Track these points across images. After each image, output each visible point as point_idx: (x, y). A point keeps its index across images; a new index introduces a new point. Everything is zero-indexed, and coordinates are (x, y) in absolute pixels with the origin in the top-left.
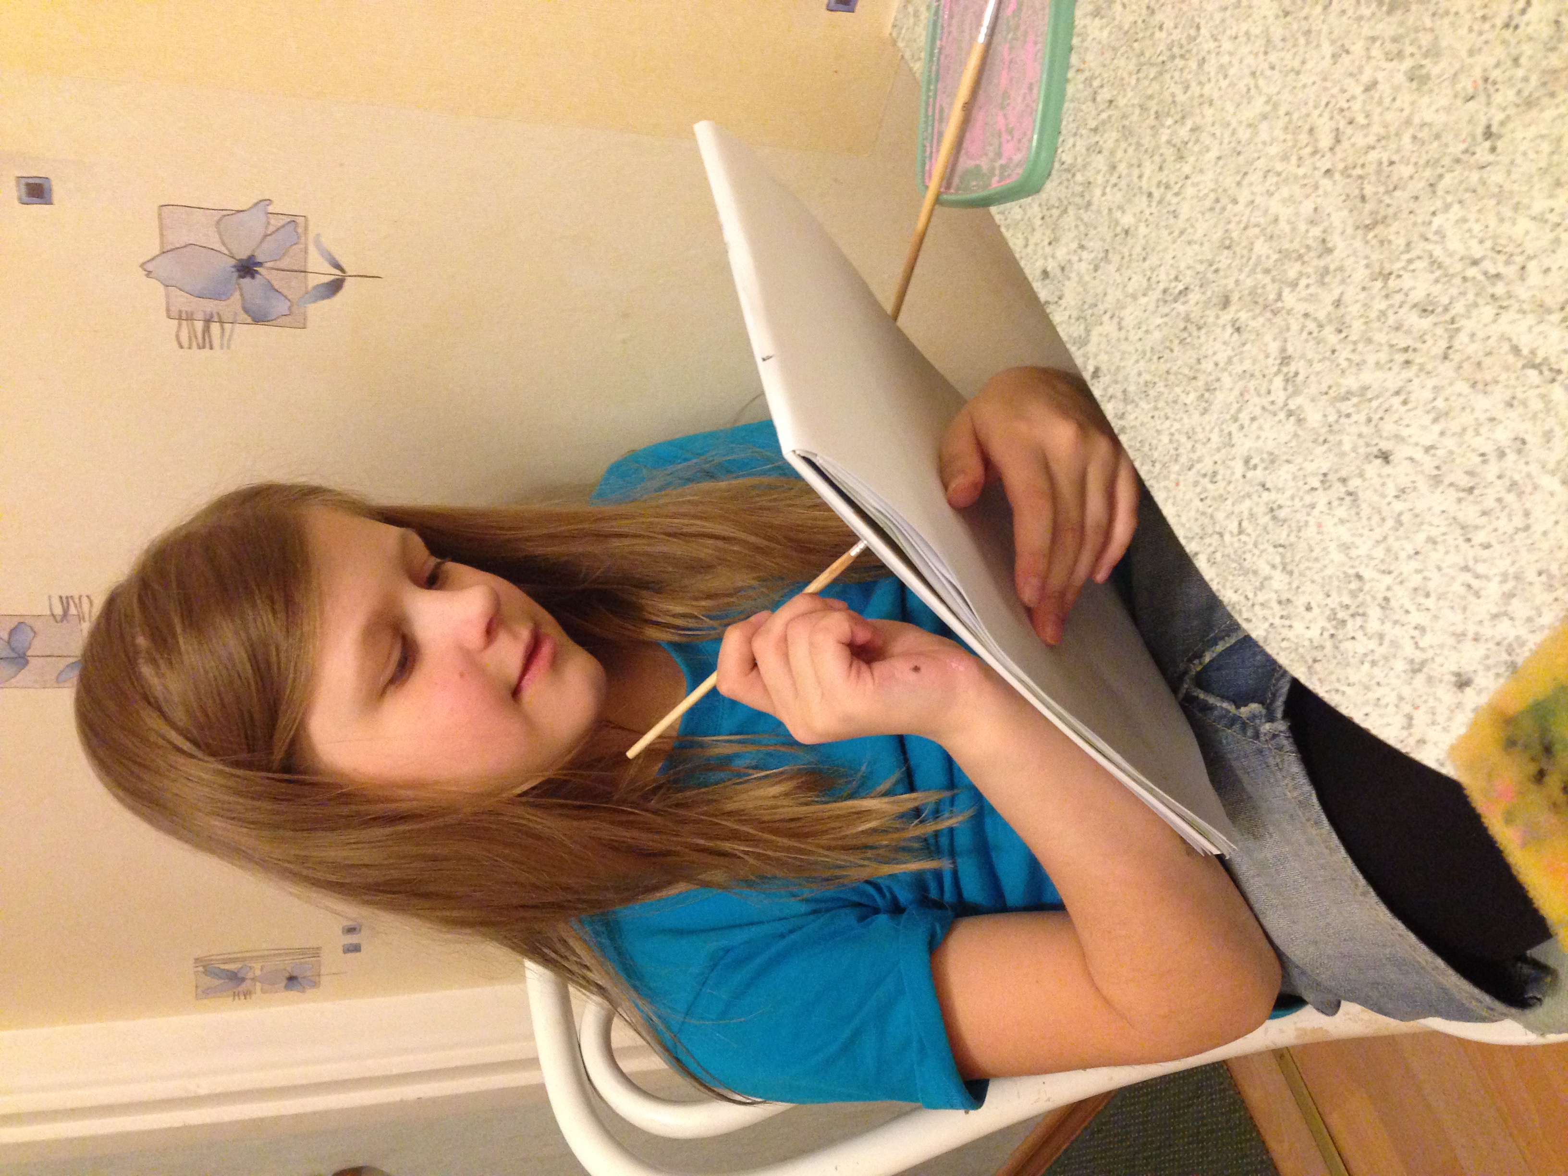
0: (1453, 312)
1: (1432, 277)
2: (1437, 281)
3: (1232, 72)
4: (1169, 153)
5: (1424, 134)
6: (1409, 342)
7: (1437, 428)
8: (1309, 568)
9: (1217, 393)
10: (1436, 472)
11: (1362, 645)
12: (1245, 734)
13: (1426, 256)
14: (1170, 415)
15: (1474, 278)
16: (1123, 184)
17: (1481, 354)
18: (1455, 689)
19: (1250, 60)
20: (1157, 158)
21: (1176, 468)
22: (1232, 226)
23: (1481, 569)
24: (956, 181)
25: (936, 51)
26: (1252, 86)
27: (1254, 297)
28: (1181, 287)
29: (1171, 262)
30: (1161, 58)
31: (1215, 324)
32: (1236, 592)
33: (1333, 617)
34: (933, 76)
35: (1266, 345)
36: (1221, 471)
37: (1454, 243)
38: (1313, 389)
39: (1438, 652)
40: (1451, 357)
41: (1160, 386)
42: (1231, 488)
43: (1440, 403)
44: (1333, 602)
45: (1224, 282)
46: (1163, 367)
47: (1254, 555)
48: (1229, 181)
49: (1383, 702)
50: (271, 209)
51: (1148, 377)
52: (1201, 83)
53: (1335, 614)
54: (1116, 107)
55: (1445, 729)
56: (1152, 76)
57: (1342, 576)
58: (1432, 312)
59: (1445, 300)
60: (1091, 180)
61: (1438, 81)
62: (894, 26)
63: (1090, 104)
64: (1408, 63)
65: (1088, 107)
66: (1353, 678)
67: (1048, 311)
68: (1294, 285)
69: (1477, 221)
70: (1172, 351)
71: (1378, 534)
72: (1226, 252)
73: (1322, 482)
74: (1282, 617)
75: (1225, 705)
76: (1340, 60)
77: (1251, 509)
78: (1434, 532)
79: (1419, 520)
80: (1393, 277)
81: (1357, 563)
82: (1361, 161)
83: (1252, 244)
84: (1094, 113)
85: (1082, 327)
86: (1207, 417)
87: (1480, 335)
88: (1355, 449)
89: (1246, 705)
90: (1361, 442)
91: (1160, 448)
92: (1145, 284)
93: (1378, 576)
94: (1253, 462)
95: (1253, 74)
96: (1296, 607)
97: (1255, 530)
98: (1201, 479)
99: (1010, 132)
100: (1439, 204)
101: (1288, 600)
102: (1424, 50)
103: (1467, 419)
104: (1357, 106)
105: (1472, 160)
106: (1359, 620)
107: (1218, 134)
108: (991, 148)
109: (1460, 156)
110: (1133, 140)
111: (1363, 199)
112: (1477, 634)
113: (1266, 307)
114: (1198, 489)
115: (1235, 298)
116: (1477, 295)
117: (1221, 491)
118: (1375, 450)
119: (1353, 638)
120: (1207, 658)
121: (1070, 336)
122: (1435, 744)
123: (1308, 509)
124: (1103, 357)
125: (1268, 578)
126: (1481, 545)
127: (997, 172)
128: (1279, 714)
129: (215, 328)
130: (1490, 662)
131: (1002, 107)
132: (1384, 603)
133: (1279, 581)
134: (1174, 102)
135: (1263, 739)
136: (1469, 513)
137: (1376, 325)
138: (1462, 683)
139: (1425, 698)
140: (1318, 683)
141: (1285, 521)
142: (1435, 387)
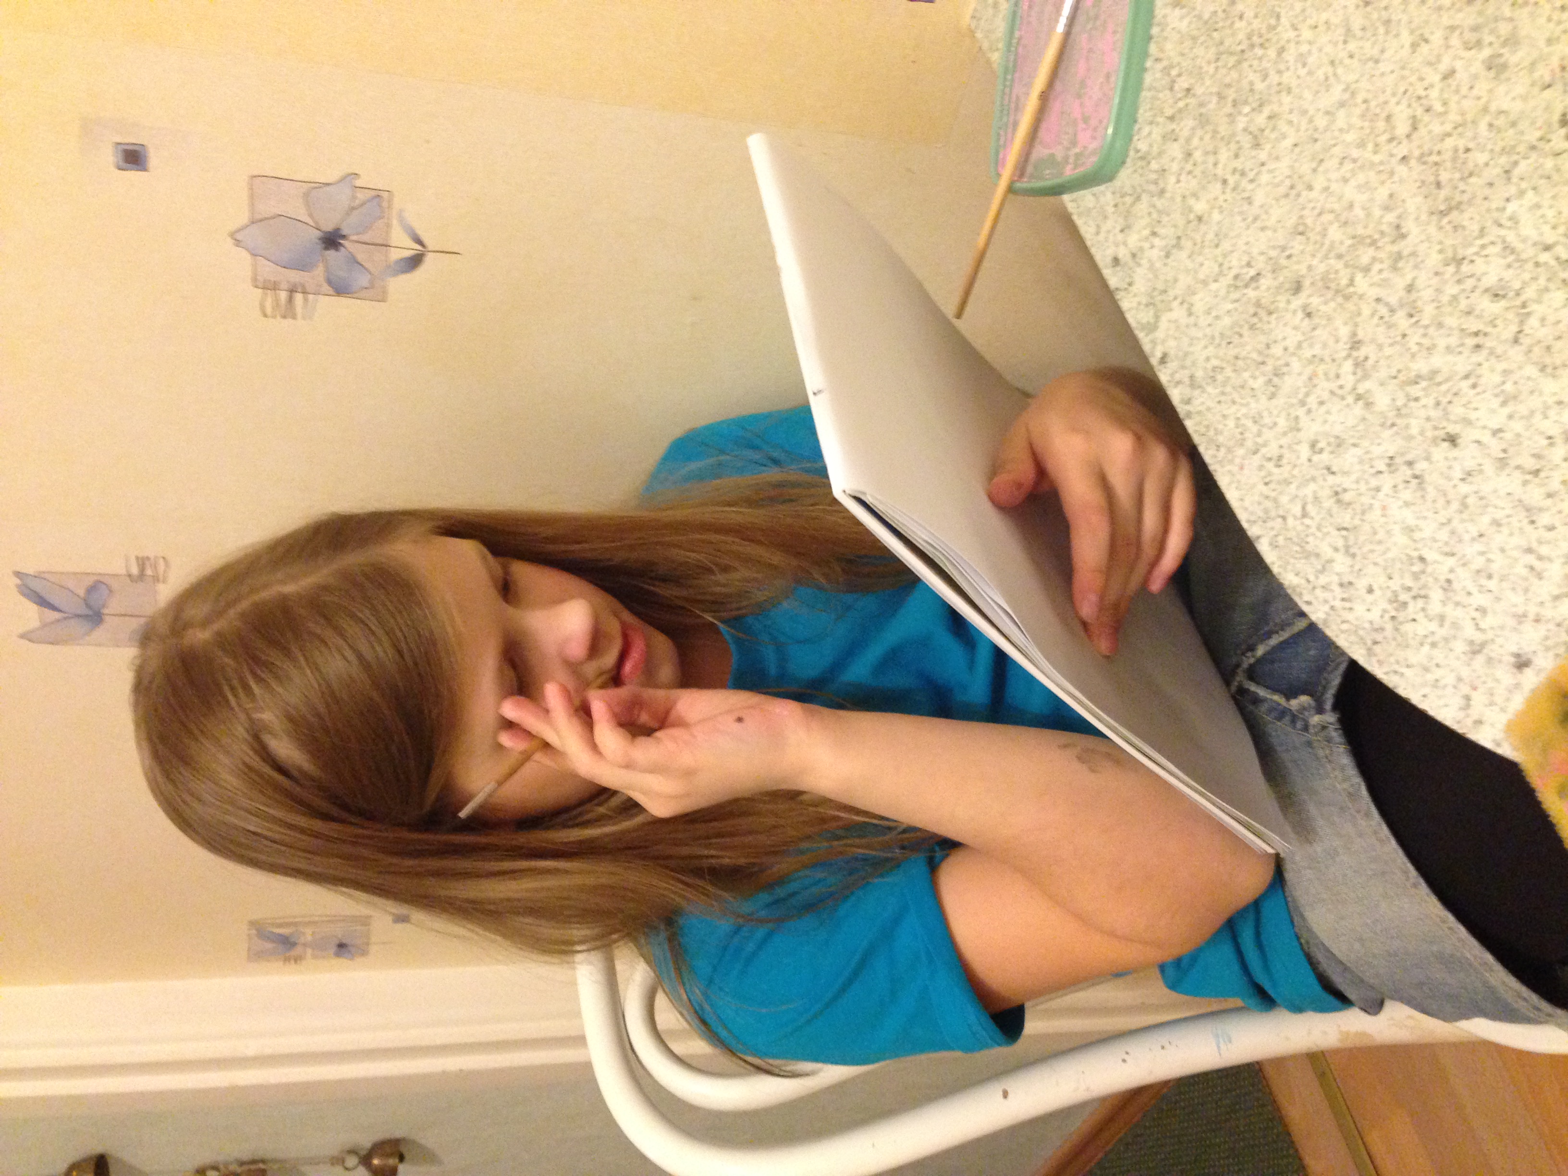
0: (1523, 298)
1: (1503, 262)
2: (1509, 266)
3: (1311, 60)
4: (1246, 141)
5: (1501, 122)
6: (1481, 327)
7: (1506, 411)
8: (1372, 551)
9: (1286, 378)
10: (1502, 455)
11: (1424, 627)
12: (1294, 727)
13: (1499, 240)
14: (1238, 400)
15: (1546, 263)
16: (1198, 171)
17: (1551, 337)
18: (1515, 670)
19: (1329, 49)
20: (1233, 146)
21: (1241, 452)
22: (1306, 212)
23: (1544, 550)
24: (1030, 169)
25: (1015, 41)
26: (1330, 74)
27: (1326, 283)
28: (1252, 272)
29: (1244, 248)
30: (1240, 48)
31: (1287, 310)
32: (1297, 575)
33: (1394, 599)
34: (1011, 65)
35: (1336, 329)
36: (1288, 455)
37: (1528, 229)
38: (1383, 373)
39: (1499, 633)
40: (1521, 341)
41: (1228, 372)
42: (1296, 472)
43: (1509, 387)
44: (1395, 585)
45: (1296, 267)
46: (1232, 352)
47: (1316, 537)
48: (1305, 168)
49: (1442, 683)
50: (358, 183)
51: (1215, 362)
52: (1279, 72)
53: (1396, 596)
54: (1194, 95)
55: (1503, 710)
56: (1230, 65)
57: (1404, 558)
58: (1504, 296)
59: (1517, 285)
60: (1166, 167)
61: (1516, 70)
62: (973, 17)
63: (1167, 92)
64: (1487, 52)
65: (1165, 95)
66: (1413, 659)
67: (1117, 297)
68: (1366, 270)
69: (1551, 207)
70: (1241, 335)
71: (1442, 517)
72: (1299, 237)
73: (1389, 465)
74: (1343, 600)
75: (1276, 697)
76: (1419, 49)
77: (1315, 492)
78: (1499, 515)
79: (1484, 502)
80: (1466, 262)
81: (1419, 546)
82: (1436, 149)
83: (1325, 229)
84: (1171, 101)
85: (1151, 313)
86: (1274, 402)
87: (1551, 319)
88: (1422, 433)
89: (1295, 698)
90: (1429, 425)
91: (1226, 433)
92: (1216, 269)
93: (1440, 558)
94: (1320, 445)
95: (1332, 63)
96: (1357, 590)
97: (1318, 513)
98: (1265, 463)
99: (1086, 120)
100: (1513, 190)
101: (1350, 583)
102: (1502, 39)
103: (1535, 402)
104: (1434, 93)
105: (1547, 147)
106: (1420, 603)
107: (1295, 120)
108: (1066, 137)
109: (1535, 143)
110: (1209, 128)
111: (1438, 185)
112: (1538, 615)
113: (1337, 291)
114: (1263, 473)
115: (1307, 283)
116: (1549, 280)
117: (1286, 475)
118: (1441, 433)
119: (1414, 620)
120: (1261, 651)
121: (1138, 323)
122: (1492, 725)
123: (1373, 493)
124: (1172, 343)
125: (1330, 561)
126: (1545, 527)
127: (1071, 160)
128: (1328, 705)
129: (299, 298)
130: (1549, 643)
131: (1079, 96)
132: (1446, 585)
133: (1341, 563)
134: (1252, 90)
135: (1312, 730)
136: (1535, 495)
137: (1449, 309)
138: (1522, 664)
139: (1484, 679)
140: (1376, 665)
141: (1349, 504)
142: (1505, 371)
